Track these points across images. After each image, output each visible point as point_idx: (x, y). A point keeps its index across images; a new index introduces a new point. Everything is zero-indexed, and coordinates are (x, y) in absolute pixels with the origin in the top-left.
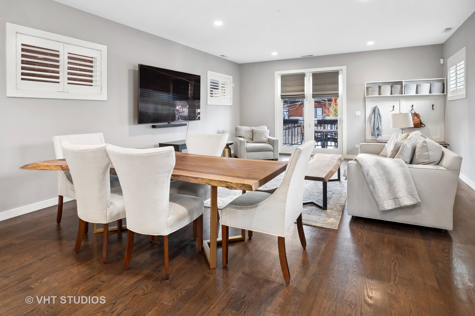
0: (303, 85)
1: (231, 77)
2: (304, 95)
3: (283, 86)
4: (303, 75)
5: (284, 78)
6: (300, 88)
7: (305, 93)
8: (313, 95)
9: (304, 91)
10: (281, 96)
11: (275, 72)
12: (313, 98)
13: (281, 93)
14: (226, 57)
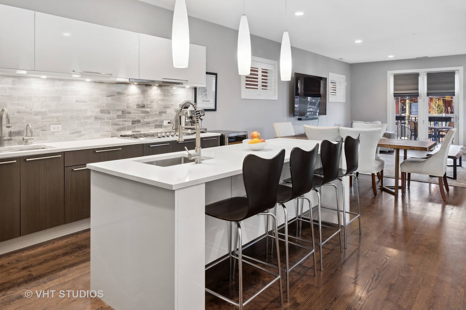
0: (417, 84)
1: (344, 77)
2: (418, 93)
3: (395, 84)
4: (417, 75)
5: (396, 77)
6: (415, 87)
7: (419, 91)
8: (427, 93)
9: (418, 89)
10: (394, 94)
11: (388, 71)
12: (427, 96)
13: (394, 91)
14: (343, 59)
